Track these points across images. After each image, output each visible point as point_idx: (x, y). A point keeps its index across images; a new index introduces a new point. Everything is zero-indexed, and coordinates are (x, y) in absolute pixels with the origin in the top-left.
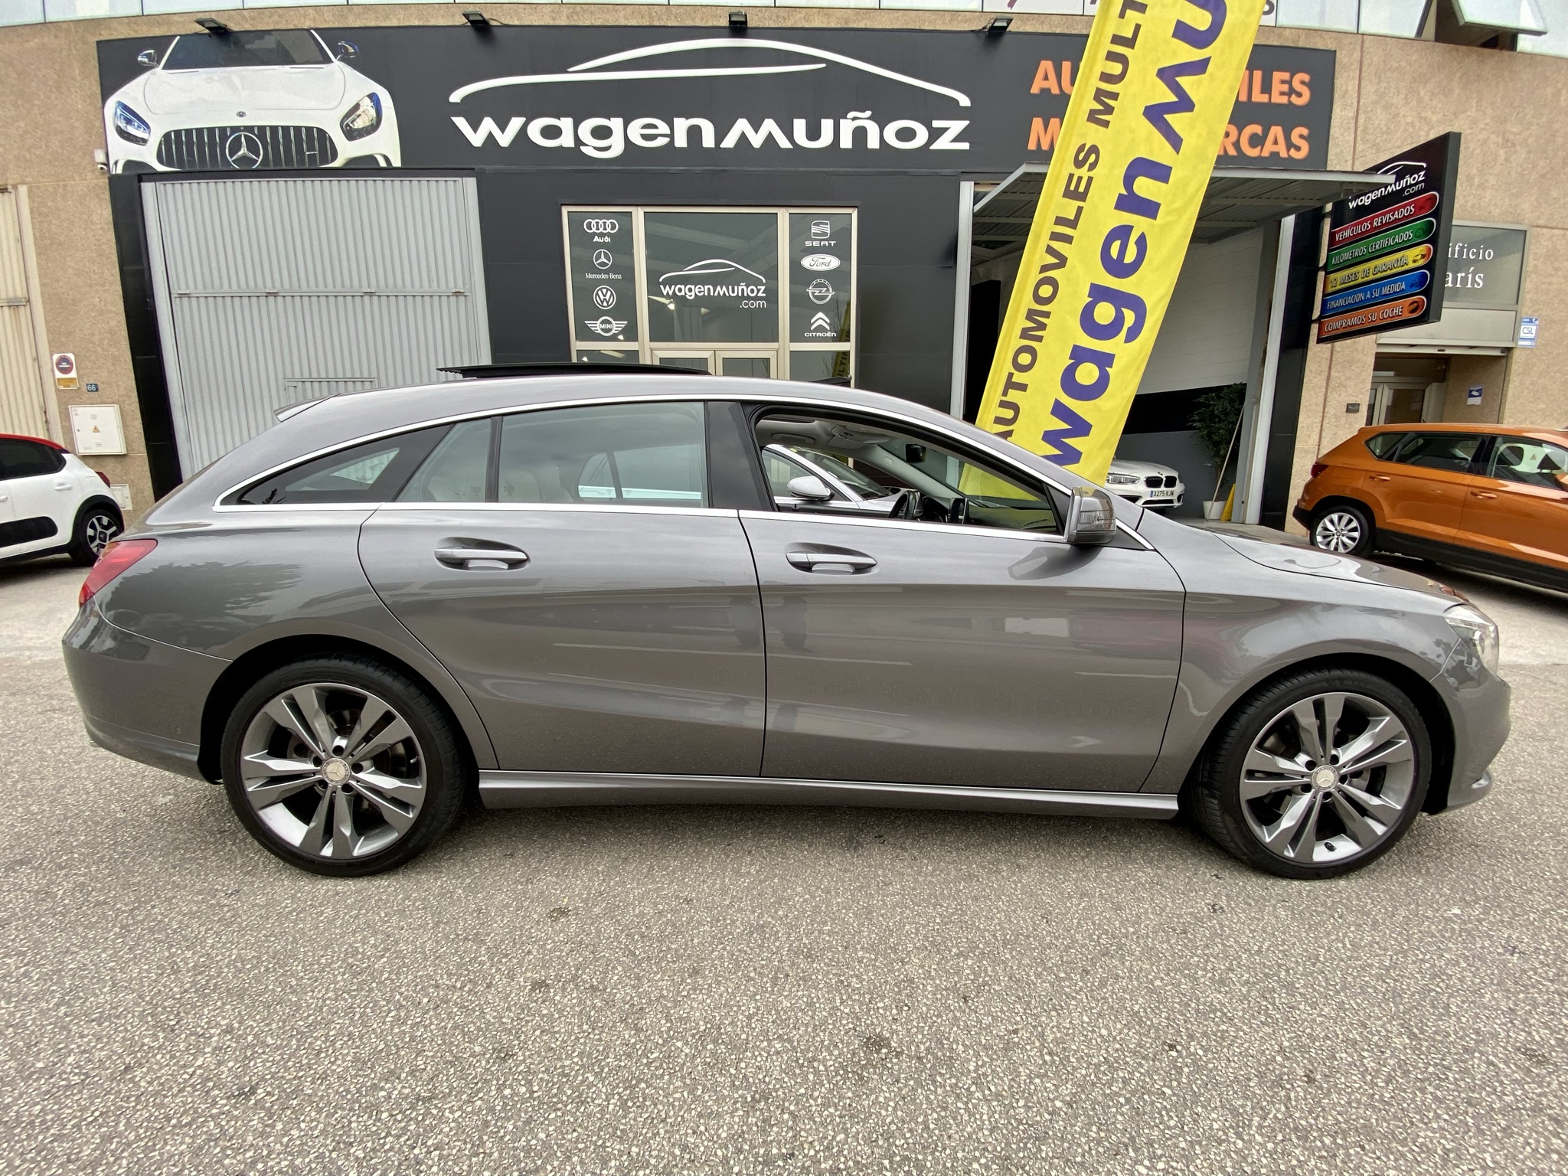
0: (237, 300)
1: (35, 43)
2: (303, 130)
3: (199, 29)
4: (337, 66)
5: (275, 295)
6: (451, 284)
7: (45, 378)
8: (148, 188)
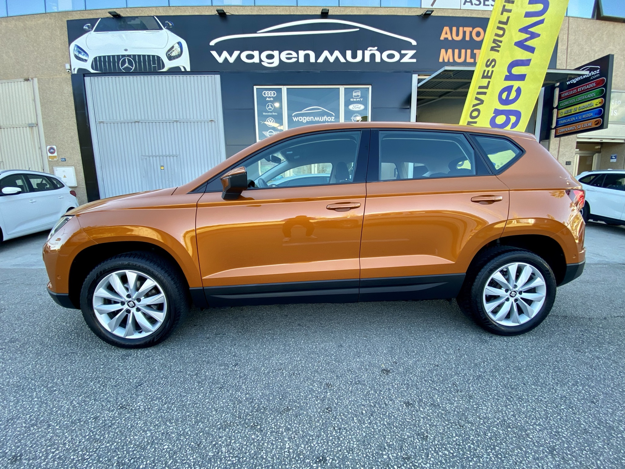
0: (123, 124)
1: (42, 20)
2: (151, 57)
3: (109, 15)
4: (165, 31)
5: (138, 122)
6: (209, 118)
7: (44, 156)
8: (87, 79)
